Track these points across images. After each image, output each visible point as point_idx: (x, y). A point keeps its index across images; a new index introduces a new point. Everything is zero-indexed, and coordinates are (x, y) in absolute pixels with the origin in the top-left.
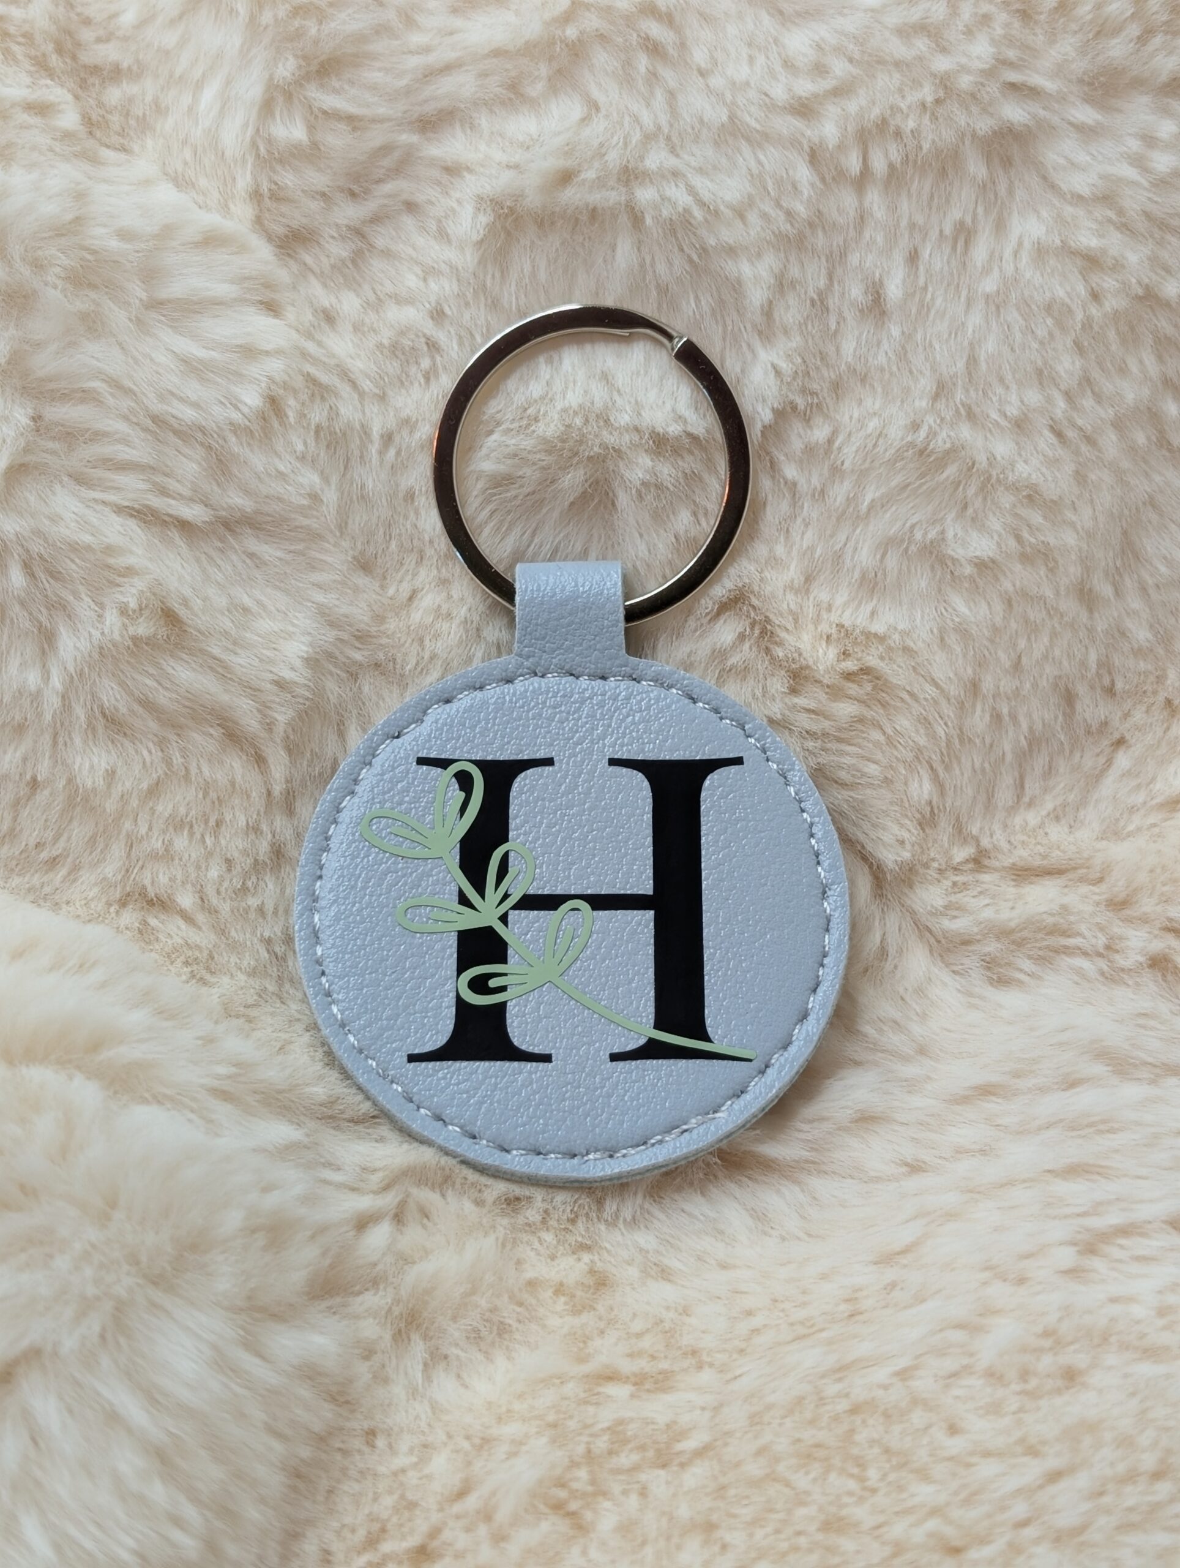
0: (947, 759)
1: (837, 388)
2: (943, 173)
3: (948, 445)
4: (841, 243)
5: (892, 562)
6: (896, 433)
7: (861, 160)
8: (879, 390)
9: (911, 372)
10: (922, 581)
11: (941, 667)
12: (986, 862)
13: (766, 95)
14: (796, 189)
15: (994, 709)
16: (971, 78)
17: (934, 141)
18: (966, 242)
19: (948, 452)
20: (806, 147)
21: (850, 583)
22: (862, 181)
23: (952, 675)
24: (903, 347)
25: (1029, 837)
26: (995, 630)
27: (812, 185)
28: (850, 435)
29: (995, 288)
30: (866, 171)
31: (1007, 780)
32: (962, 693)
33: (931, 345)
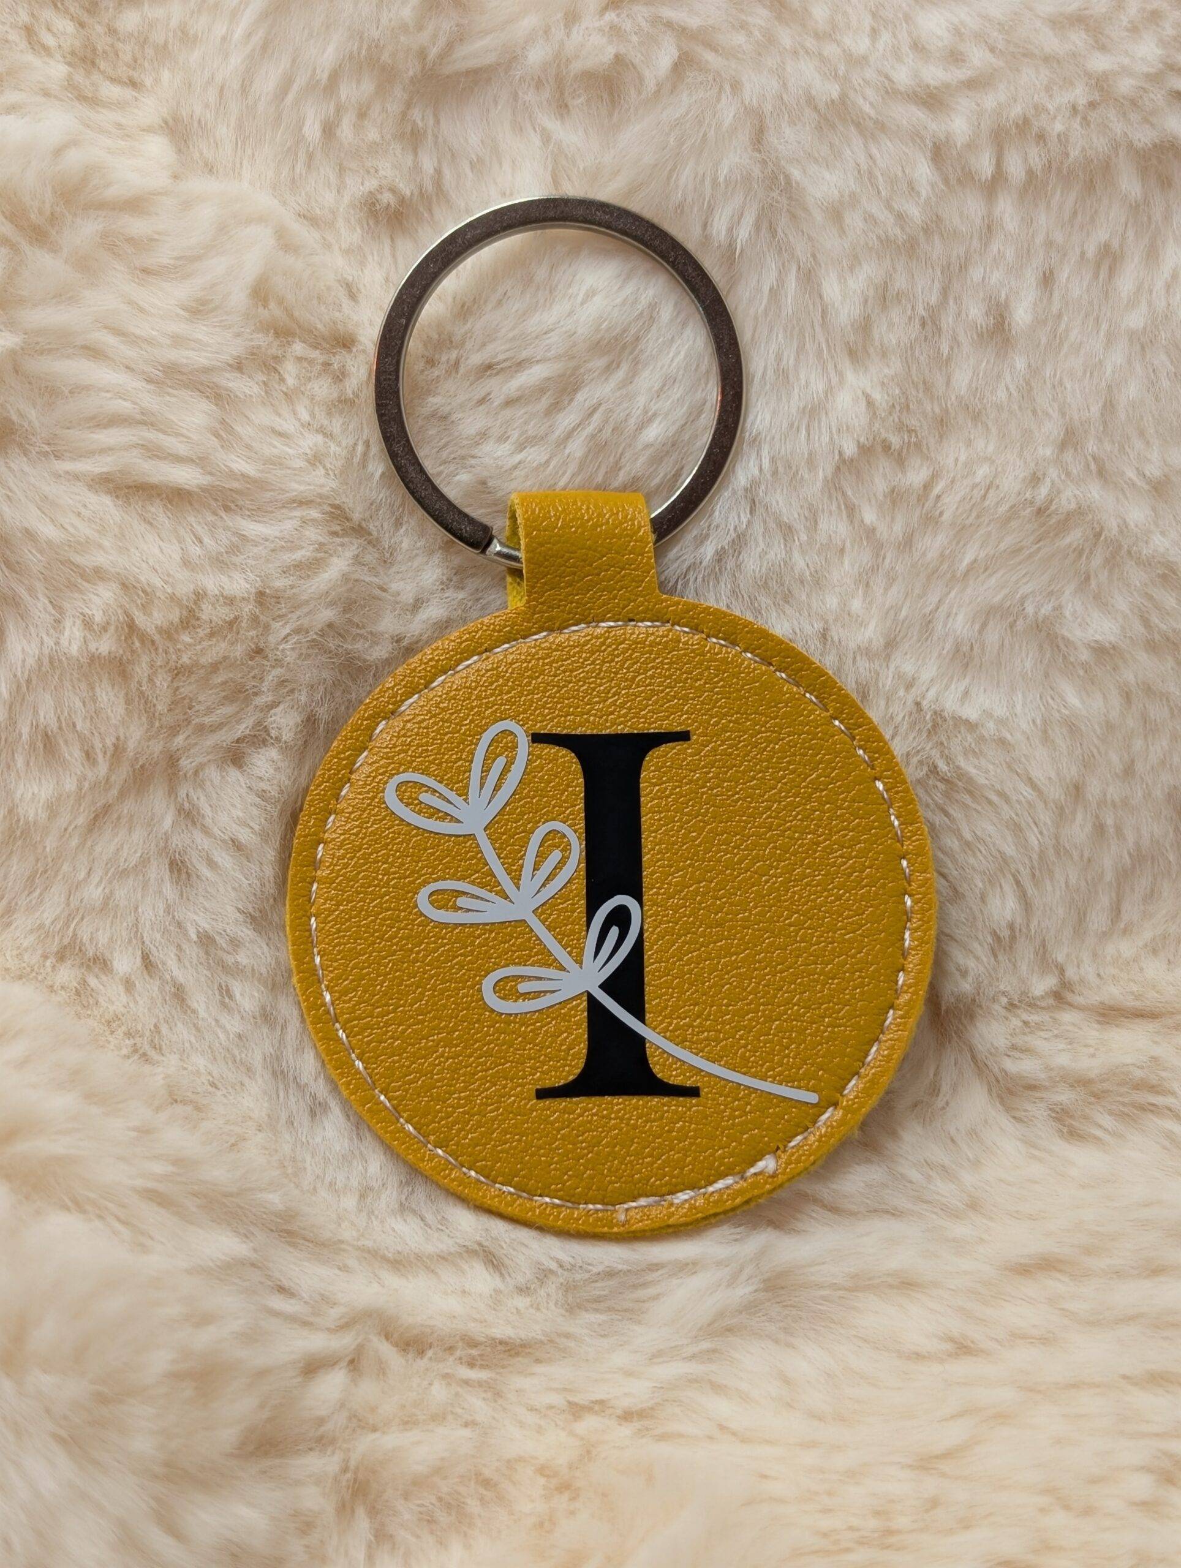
0: (1037, 873)
1: (942, 424)
2: (1090, 187)
3: (1073, 506)
4: (962, 254)
5: (993, 636)
6: (1011, 483)
7: (994, 162)
8: (994, 430)
9: (1034, 412)
10: (1027, 660)
11: (1041, 766)
12: (1070, 997)
13: (887, 77)
14: (913, 189)
15: (1097, 817)
16: (1132, 82)
17: (1083, 149)
18: (1110, 268)
19: (1069, 514)
20: (929, 144)
21: (940, 655)
22: (993, 186)
23: (1053, 775)
24: (1028, 383)
25: (1122, 970)
26: (1110, 727)
27: (933, 186)
28: (953, 482)
29: (1142, 325)
30: (999, 176)
31: (1105, 900)
32: (1063, 797)
33: (1061, 383)
